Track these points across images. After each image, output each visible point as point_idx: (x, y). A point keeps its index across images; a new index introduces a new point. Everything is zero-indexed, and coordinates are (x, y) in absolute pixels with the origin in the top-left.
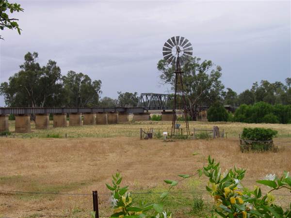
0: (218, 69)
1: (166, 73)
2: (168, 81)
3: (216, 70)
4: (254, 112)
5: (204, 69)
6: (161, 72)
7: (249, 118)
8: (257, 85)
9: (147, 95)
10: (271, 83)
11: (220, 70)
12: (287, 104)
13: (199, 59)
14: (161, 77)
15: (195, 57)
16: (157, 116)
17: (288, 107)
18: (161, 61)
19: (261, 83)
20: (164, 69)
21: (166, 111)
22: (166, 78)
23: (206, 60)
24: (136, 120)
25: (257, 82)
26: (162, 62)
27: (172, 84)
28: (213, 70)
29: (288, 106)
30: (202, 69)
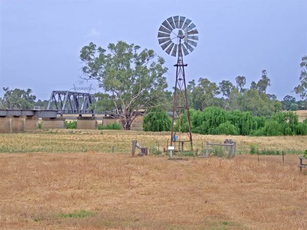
0: (159, 61)
1: (90, 64)
2: (93, 75)
3: (157, 63)
4: (205, 120)
5: (143, 61)
6: (85, 64)
7: (198, 127)
8: (194, 84)
9: (59, 93)
10: (211, 82)
11: (162, 63)
12: (246, 111)
13: (138, 47)
14: (84, 69)
15: (133, 44)
16: (68, 122)
17: (248, 114)
18: (86, 47)
19: (199, 81)
20: (90, 59)
21: (83, 115)
22: (91, 71)
23: (146, 49)
24: (50, 128)
25: (194, 81)
26: (87, 50)
27: (98, 79)
28: (154, 63)
29: (247, 112)
30: (140, 61)
